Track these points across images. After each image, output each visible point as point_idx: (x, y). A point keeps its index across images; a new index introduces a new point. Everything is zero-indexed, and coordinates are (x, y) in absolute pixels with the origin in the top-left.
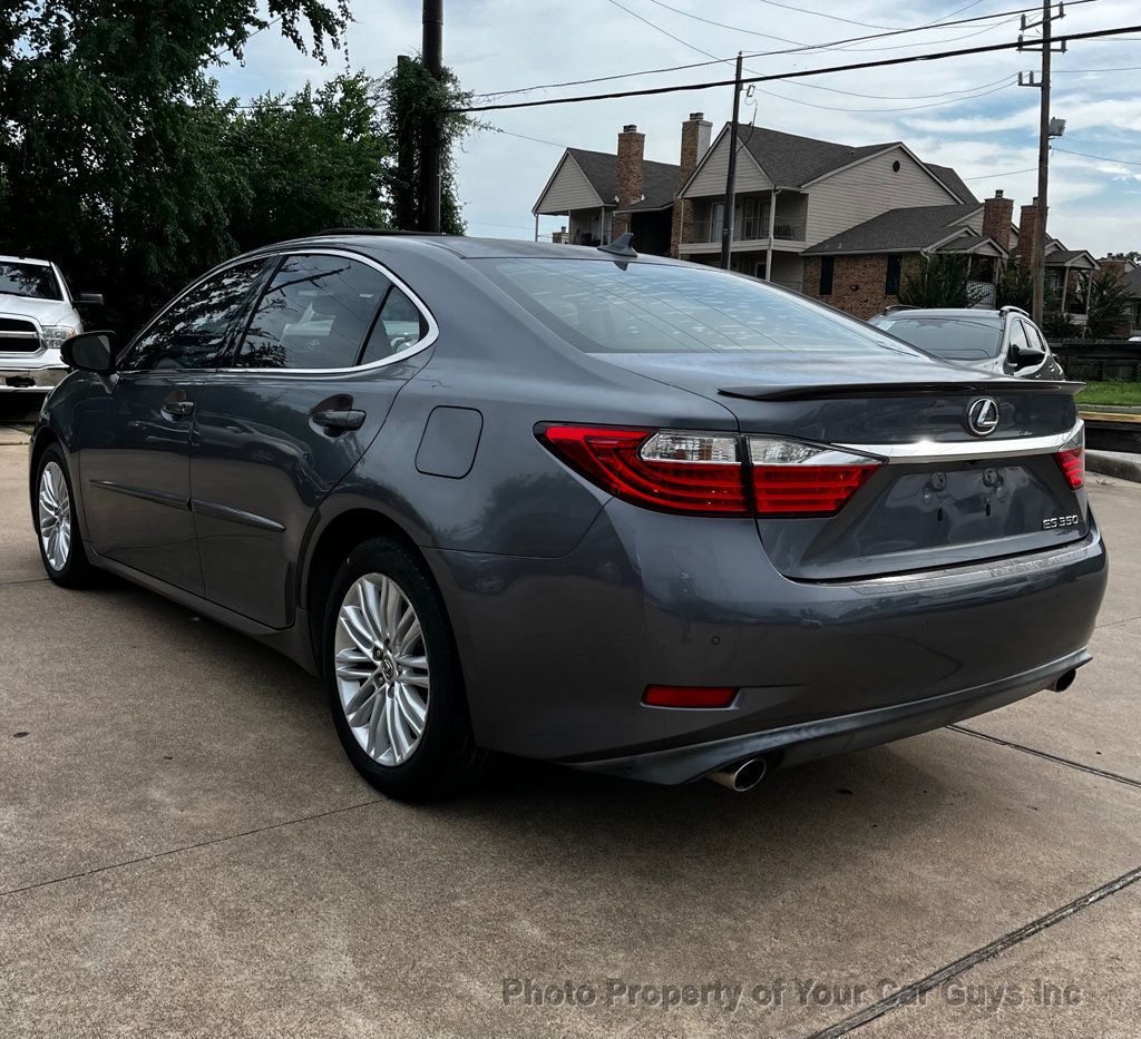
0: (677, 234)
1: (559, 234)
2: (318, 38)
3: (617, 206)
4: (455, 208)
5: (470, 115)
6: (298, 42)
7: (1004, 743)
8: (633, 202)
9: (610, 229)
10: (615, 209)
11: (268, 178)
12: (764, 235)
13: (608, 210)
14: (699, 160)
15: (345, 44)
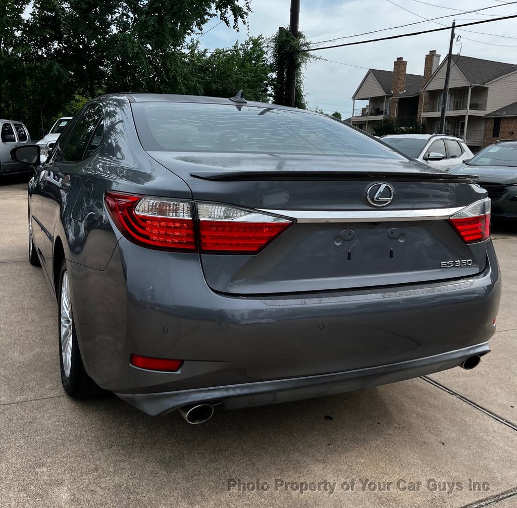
0: (421, 108)
1: (365, 109)
2: (236, 21)
3: (392, 95)
4: (302, 96)
5: (311, 53)
6: (227, 23)
7: (454, 394)
8: (401, 93)
9: (388, 106)
10: (391, 96)
11: (211, 83)
12: (465, 108)
13: (388, 97)
14: (433, 73)
15: (248, 22)
